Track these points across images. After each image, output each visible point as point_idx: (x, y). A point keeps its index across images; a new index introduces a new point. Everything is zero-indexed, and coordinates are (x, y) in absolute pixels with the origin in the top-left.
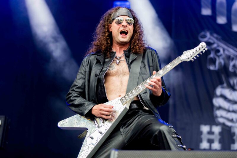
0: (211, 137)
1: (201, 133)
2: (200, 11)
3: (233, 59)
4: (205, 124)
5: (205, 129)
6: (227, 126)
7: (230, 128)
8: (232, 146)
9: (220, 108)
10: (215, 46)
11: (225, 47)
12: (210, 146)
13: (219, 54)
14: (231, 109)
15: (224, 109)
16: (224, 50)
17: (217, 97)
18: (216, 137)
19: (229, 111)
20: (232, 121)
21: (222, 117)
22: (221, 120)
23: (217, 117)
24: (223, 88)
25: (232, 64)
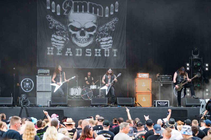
0: (51, 51)
1: (48, 49)
2: (47, 8)
3: (57, 25)
4: (49, 47)
5: (49, 48)
6: (55, 47)
7: (56, 48)
8: (57, 54)
9: (53, 41)
10: (51, 20)
11: (55, 21)
12: (50, 54)
13: (53, 23)
14: (57, 42)
15: (55, 42)
16: (54, 22)
17: (52, 38)
18: (52, 51)
19: (56, 42)
20: (57, 46)
21: (54, 44)
22: (53, 45)
23: (52, 44)
24: (54, 35)
25: (57, 27)
